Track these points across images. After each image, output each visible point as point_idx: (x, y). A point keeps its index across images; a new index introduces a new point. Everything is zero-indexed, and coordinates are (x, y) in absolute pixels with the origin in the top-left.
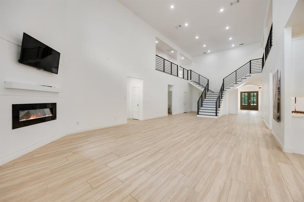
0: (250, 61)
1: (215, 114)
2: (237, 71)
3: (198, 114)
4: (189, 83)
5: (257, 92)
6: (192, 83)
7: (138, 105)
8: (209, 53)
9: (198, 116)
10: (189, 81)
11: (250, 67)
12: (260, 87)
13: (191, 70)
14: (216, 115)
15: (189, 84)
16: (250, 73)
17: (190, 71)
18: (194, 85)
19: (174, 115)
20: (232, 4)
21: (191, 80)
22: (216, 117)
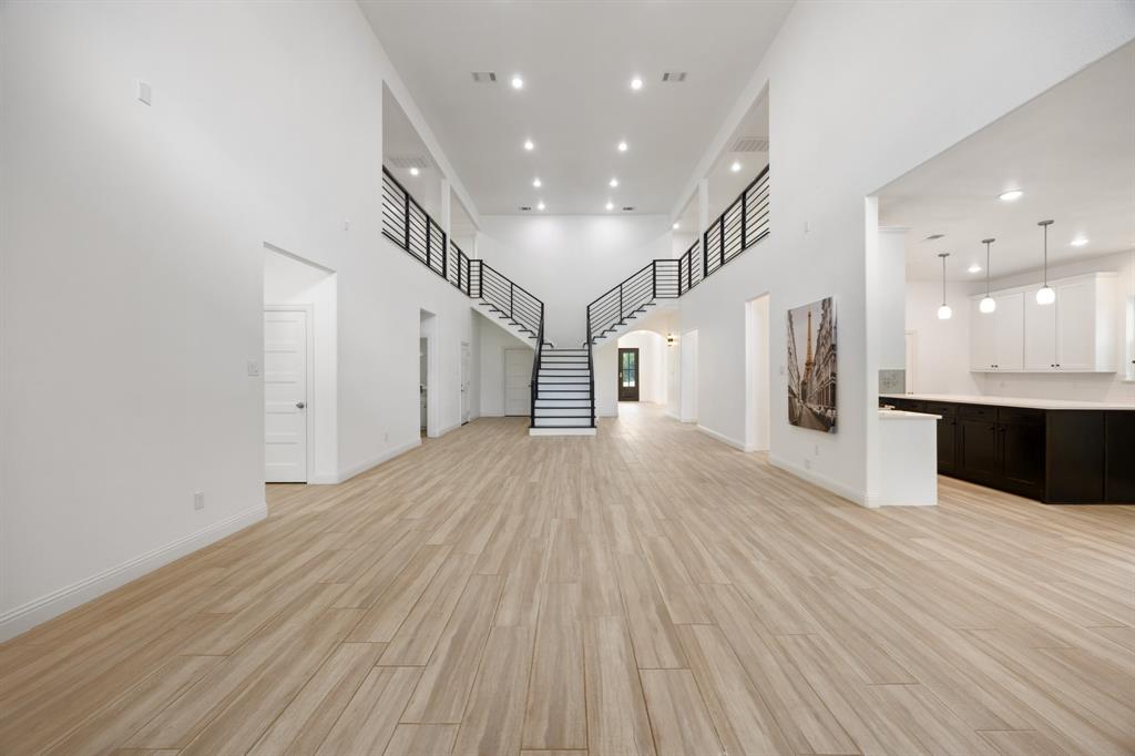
0: (655, 261)
1: (587, 422)
2: (623, 286)
3: (533, 426)
4: (473, 310)
5: (636, 351)
6: (484, 311)
7: (301, 406)
8: (543, 214)
9: (533, 432)
10: (476, 303)
11: (654, 279)
12: (670, 337)
13: (481, 261)
14: (593, 426)
15: (476, 314)
16: (654, 297)
17: (478, 264)
18: (494, 317)
19: (435, 439)
20: (666, 77)
21: (481, 301)
22: (592, 432)
